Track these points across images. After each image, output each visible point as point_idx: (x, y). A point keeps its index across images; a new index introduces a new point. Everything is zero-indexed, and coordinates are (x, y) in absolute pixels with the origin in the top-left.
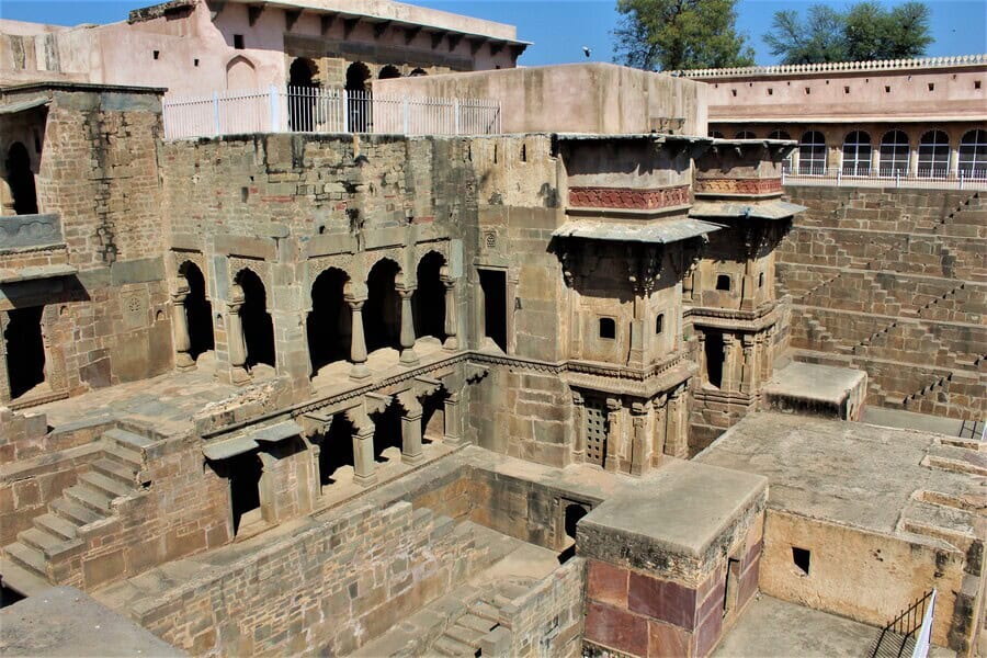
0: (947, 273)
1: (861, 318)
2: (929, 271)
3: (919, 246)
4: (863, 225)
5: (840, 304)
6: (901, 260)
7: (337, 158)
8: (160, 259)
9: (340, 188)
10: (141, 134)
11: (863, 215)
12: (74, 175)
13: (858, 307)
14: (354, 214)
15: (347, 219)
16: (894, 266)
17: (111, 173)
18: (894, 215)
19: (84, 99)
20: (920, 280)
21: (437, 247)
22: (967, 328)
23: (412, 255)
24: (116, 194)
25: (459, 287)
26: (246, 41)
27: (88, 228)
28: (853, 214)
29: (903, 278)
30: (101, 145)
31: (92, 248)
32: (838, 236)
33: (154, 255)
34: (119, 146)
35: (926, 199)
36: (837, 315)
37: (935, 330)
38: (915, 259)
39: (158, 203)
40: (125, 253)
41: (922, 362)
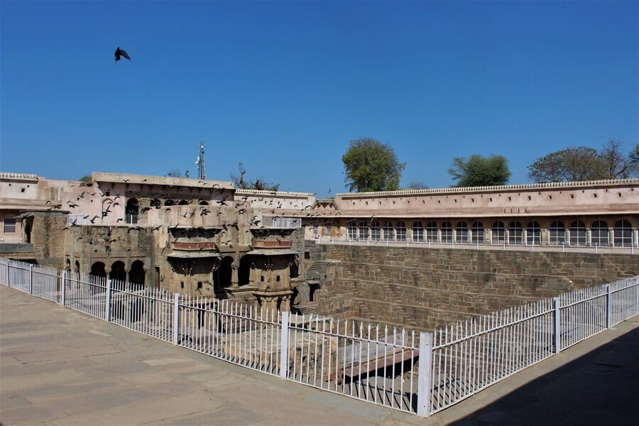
0: (416, 284)
1: (379, 303)
2: (410, 283)
3: (406, 273)
4: (392, 264)
5: (374, 298)
6: (400, 279)
7: (103, 232)
8: (63, 258)
9: (103, 240)
10: (60, 224)
11: (392, 259)
12: (39, 233)
13: (381, 299)
14: (108, 248)
15: (105, 248)
16: (399, 282)
17: (50, 233)
18: (402, 259)
19: (44, 214)
20: (404, 287)
21: (140, 259)
22: (415, 308)
23: (130, 261)
24: (51, 239)
25: (149, 272)
26: (110, 193)
27: (41, 248)
28: (389, 259)
29: (399, 286)
30: (48, 226)
31: (42, 253)
32: (381, 268)
33: (60, 257)
34: (53, 226)
35: (416, 252)
36: (371, 302)
37: (404, 309)
38: (405, 278)
39: (63, 242)
40: (51, 255)
41: (397, 323)
